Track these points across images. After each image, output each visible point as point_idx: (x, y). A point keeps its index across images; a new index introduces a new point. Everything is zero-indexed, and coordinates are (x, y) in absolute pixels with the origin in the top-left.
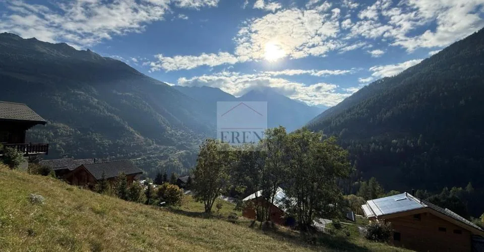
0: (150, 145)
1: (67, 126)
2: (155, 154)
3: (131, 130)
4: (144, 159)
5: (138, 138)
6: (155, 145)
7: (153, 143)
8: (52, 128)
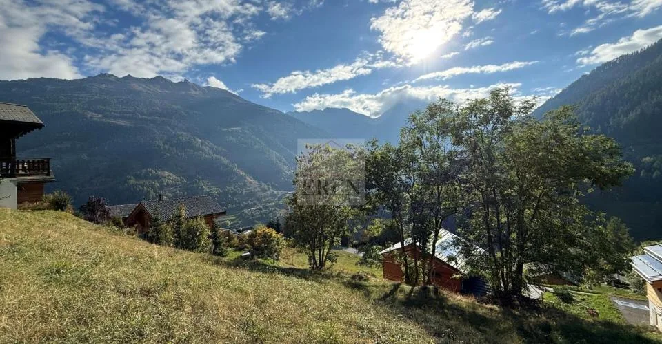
0: (266, 191)
1: (171, 174)
2: (271, 202)
3: (242, 173)
4: (259, 209)
5: (251, 183)
6: (272, 190)
7: (269, 188)
8: (157, 178)
